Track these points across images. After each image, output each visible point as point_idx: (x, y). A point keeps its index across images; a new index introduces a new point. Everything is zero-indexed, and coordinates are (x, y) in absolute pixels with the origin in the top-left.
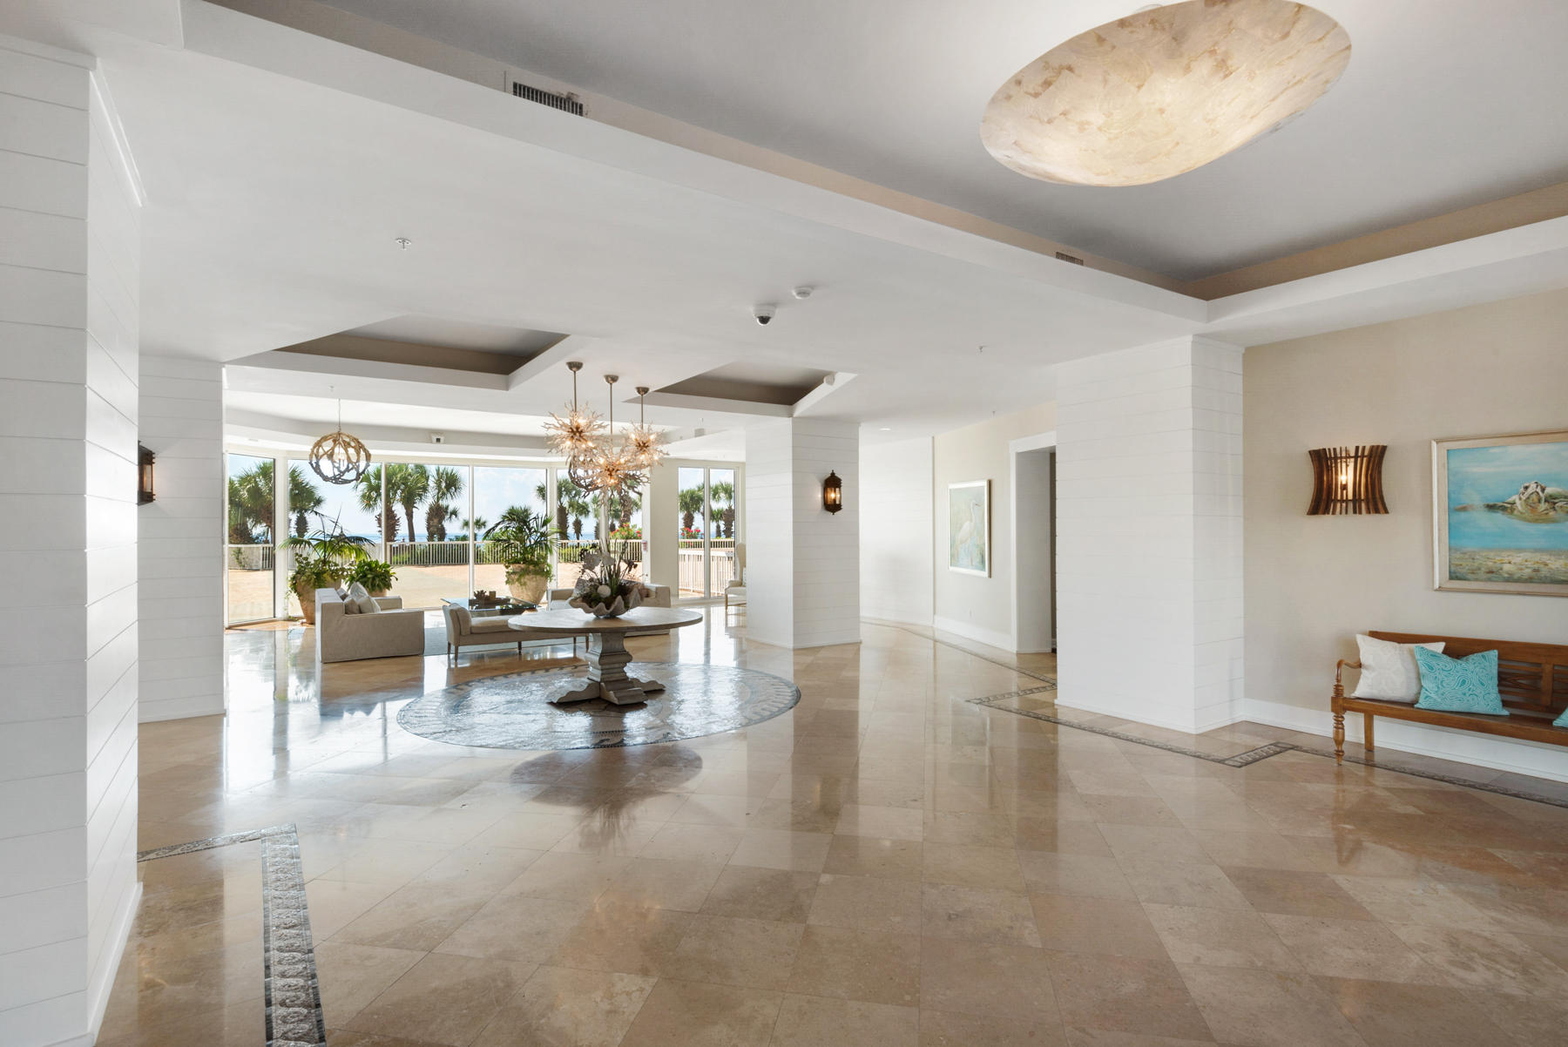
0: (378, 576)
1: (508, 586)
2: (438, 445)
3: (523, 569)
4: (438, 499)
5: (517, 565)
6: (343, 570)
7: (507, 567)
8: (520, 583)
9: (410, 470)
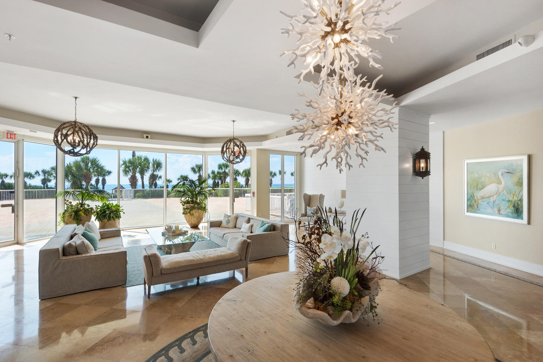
0: (112, 212)
1: (184, 215)
2: (147, 140)
3: (192, 207)
4: (154, 171)
5: (189, 205)
6: (92, 209)
7: (183, 205)
8: (190, 214)
9: (142, 160)
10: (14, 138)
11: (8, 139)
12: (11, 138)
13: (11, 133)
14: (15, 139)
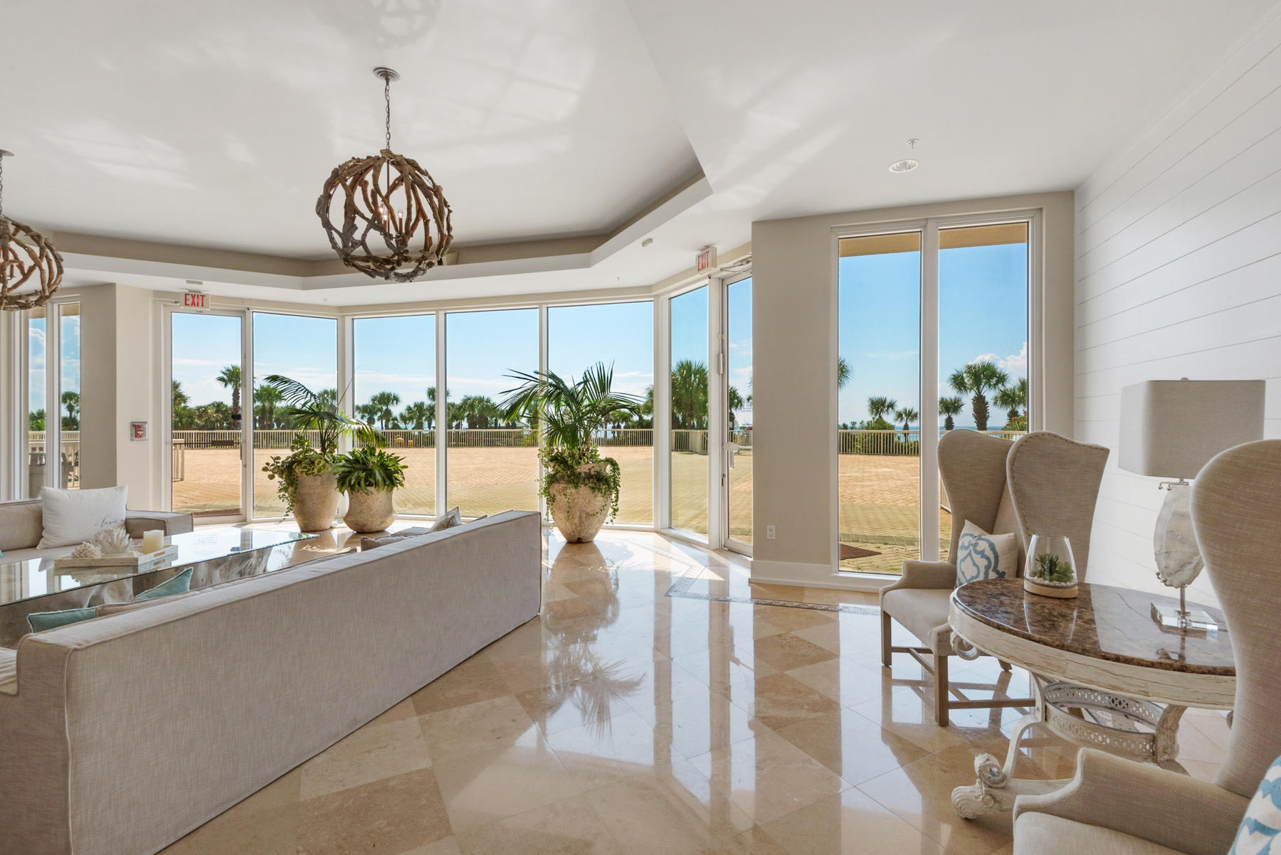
10: (200, 304)
11: (188, 307)
12: (193, 304)
13: (193, 294)
14: (202, 305)
